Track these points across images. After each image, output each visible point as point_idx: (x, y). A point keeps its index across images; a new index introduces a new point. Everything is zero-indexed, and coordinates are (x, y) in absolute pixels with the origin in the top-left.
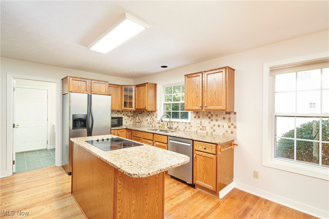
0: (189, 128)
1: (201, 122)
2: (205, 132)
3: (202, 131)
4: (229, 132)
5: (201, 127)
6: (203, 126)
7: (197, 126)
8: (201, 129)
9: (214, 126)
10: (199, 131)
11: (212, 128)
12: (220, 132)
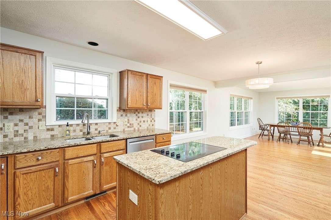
0: (115, 128)
1: (128, 120)
2: (132, 129)
3: (129, 129)
4: (151, 125)
5: (128, 125)
6: (130, 124)
7: (124, 125)
8: (128, 127)
9: (140, 122)
10: (127, 129)
11: (138, 124)
12: (144, 126)
